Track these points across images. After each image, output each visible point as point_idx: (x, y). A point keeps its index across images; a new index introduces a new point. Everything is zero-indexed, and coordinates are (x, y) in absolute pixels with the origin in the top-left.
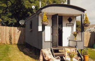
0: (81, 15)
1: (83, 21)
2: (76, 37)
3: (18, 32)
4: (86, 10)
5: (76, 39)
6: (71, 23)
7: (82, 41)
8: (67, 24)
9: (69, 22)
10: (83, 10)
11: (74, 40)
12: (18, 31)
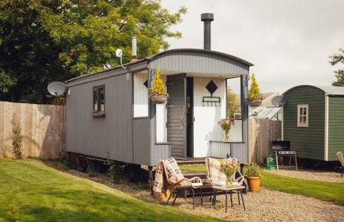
0: (242, 77)
1: (245, 93)
2: (227, 132)
3: (40, 121)
4: (252, 65)
5: (227, 137)
6: (214, 95)
7: (243, 143)
8: (205, 99)
9: (209, 94)
10: (246, 65)
11: (224, 140)
12: (42, 115)
